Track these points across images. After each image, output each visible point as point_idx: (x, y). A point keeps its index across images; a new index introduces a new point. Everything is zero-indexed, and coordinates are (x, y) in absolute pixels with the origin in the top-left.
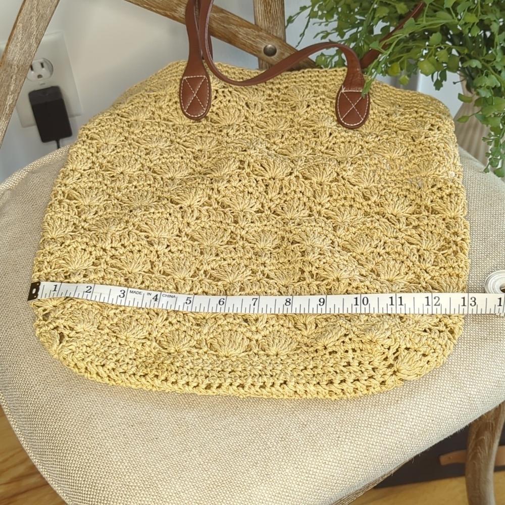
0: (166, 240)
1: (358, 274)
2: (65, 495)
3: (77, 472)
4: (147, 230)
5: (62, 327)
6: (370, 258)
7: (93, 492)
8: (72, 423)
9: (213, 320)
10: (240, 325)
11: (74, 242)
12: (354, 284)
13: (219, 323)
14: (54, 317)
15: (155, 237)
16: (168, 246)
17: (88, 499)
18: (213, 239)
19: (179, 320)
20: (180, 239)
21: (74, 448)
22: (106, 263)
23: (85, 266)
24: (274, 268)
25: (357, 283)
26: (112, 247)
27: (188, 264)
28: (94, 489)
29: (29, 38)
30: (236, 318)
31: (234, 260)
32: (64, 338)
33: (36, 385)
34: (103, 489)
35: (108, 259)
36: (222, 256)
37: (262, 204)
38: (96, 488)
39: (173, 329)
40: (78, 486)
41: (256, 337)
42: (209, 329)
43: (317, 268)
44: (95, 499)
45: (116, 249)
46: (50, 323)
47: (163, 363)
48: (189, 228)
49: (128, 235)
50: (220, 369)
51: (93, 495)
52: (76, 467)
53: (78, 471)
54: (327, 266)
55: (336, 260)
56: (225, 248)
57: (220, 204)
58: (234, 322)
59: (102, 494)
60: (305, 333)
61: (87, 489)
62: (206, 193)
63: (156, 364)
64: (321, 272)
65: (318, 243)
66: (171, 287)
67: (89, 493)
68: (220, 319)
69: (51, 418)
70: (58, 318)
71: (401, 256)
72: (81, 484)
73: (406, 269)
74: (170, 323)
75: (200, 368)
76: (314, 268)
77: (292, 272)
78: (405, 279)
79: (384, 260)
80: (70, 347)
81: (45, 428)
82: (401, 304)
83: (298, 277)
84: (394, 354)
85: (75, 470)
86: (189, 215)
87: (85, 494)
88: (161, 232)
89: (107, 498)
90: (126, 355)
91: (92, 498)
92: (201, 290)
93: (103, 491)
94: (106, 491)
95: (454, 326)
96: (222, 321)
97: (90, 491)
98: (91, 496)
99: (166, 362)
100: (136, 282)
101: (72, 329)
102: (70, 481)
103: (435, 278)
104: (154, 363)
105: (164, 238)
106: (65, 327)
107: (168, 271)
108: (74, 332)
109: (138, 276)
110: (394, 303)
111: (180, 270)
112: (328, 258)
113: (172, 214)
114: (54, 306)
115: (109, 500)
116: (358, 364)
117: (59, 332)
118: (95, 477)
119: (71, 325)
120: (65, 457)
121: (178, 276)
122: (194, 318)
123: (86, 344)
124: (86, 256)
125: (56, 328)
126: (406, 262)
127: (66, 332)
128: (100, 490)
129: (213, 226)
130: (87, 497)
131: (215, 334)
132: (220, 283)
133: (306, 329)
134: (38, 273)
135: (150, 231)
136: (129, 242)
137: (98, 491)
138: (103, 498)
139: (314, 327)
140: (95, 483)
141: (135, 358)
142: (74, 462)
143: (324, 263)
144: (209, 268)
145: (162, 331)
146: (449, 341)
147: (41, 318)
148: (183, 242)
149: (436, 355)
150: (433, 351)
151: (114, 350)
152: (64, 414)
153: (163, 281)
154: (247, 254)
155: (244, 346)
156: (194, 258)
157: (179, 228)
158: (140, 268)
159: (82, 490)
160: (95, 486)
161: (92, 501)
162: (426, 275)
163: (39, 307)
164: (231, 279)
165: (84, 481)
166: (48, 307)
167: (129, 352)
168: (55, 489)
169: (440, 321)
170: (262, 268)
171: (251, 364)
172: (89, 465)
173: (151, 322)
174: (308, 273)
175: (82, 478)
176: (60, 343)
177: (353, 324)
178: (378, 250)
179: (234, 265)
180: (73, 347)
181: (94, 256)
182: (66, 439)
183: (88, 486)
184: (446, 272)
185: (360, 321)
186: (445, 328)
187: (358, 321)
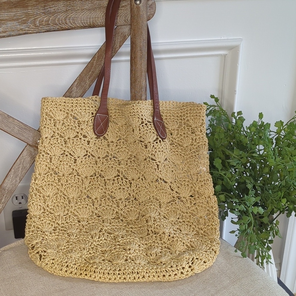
0: (86, 219)
1: (173, 230)
4: (78, 215)
5: (41, 252)
6: (176, 223)
9: (110, 251)
10: (122, 251)
11: (45, 219)
12: (172, 236)
13: (112, 252)
14: (37, 247)
15: (81, 218)
16: (88, 221)
18: (108, 215)
19: (94, 251)
20: (93, 217)
22: (59, 229)
23: (50, 230)
24: (136, 229)
25: (173, 235)
26: (61, 223)
27: (97, 227)
29: (16, 177)
30: (120, 248)
31: (118, 226)
32: (42, 257)
35: (60, 228)
36: (113, 224)
37: (130, 194)
39: (92, 255)
41: (130, 256)
42: (108, 255)
43: (154, 228)
45: (63, 224)
46: (35, 250)
47: (88, 266)
48: (97, 210)
49: (69, 217)
50: (114, 269)
54: (158, 227)
55: (162, 223)
56: (114, 221)
57: (110, 196)
58: (119, 250)
60: (151, 258)
62: (103, 191)
63: (85, 267)
64: (156, 230)
65: (153, 215)
66: (89, 237)
68: (113, 250)
70: (38, 248)
71: (190, 223)
73: (193, 229)
74: (90, 253)
75: (105, 269)
76: (152, 228)
77: (144, 231)
78: (193, 233)
79: (182, 224)
80: (45, 262)
83: (147, 233)
84: (191, 261)
86: (96, 204)
88: (84, 215)
90: (71, 263)
92: (104, 238)
95: (216, 250)
96: (114, 251)
99: (89, 266)
100: (73, 236)
101: (45, 252)
103: (205, 231)
104: (84, 266)
105: (85, 218)
106: (42, 251)
107: (88, 231)
108: (46, 253)
109: (74, 233)
111: (93, 230)
112: (158, 223)
113: (88, 205)
114: (36, 243)
116: (176, 266)
117: (39, 254)
119: (45, 250)
121: (92, 233)
122: (101, 251)
123: (52, 258)
124: (50, 226)
125: (38, 253)
126: (192, 226)
127: (42, 254)
129: (108, 208)
131: (111, 256)
132: (112, 235)
133: (152, 256)
134: (28, 230)
135: (79, 215)
136: (69, 221)
139: (155, 255)
141: (75, 263)
143: (157, 225)
144: (107, 228)
145: (87, 256)
146: (214, 256)
147: (31, 249)
148: (94, 218)
149: (209, 262)
150: (208, 260)
151: (65, 260)
153: (86, 235)
154: (124, 224)
155: (124, 259)
156: (99, 224)
157: (92, 211)
158: (75, 231)
162: (201, 231)
163: (29, 244)
164: (117, 233)
166: (33, 243)
167: (72, 261)
169: (210, 248)
170: (131, 229)
171: (128, 266)
173: (82, 252)
174: (150, 231)
176: (40, 261)
177: (173, 256)
178: (180, 220)
179: (118, 228)
180: (46, 262)
181: (53, 226)
184: (209, 228)
185: (176, 254)
186: (212, 250)
187: (175, 254)
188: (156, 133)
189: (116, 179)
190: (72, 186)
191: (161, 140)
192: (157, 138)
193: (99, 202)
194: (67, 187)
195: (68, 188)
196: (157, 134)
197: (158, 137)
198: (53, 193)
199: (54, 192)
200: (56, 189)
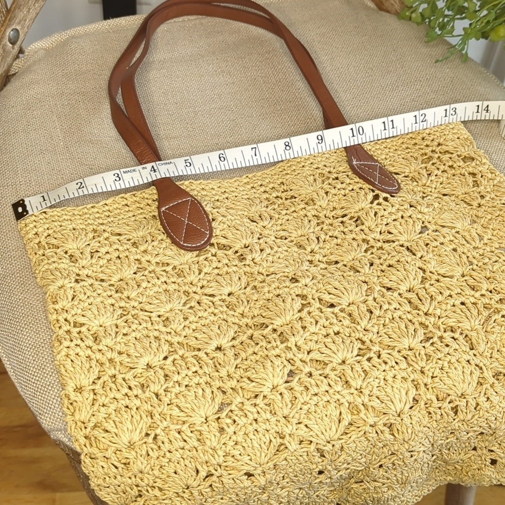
2: (12, 371)
3: (29, 349)
7: (40, 374)
8: (38, 298)
17: (33, 381)
21: (33, 324)
28: (42, 372)
33: (13, 250)
34: (51, 374)
38: (44, 371)
40: (26, 365)
44: (40, 382)
51: (39, 377)
52: (30, 344)
53: (31, 348)
59: (49, 379)
61: (35, 370)
67: (36, 374)
69: (18, 287)
72: (30, 362)
81: (9, 296)
82: (393, 128)
85: (28, 347)
87: (31, 374)
89: (53, 384)
91: (38, 381)
93: (50, 376)
94: (53, 377)
97: (38, 373)
98: (37, 378)
102: (20, 357)
110: (387, 128)
113: (259, 419)
115: (55, 387)
118: (46, 359)
120: (21, 331)
128: (47, 374)
130: (32, 378)
137: (46, 375)
138: (48, 384)
140: (45, 366)
142: (29, 339)
152: (33, 287)
159: (29, 370)
160: (43, 369)
161: (36, 384)
165: (34, 360)
168: (4, 362)
172: (43, 345)
175: (33, 356)
182: (27, 312)
183: (36, 367)
188: (368, 186)
189: (304, 314)
190: (186, 386)
191: (388, 196)
192: (376, 197)
193: (285, 396)
194: (176, 395)
195: (180, 396)
196: (371, 187)
197: (377, 192)
198: (138, 431)
199: (140, 426)
200: (144, 416)
